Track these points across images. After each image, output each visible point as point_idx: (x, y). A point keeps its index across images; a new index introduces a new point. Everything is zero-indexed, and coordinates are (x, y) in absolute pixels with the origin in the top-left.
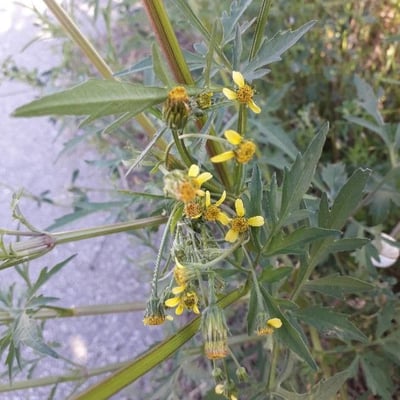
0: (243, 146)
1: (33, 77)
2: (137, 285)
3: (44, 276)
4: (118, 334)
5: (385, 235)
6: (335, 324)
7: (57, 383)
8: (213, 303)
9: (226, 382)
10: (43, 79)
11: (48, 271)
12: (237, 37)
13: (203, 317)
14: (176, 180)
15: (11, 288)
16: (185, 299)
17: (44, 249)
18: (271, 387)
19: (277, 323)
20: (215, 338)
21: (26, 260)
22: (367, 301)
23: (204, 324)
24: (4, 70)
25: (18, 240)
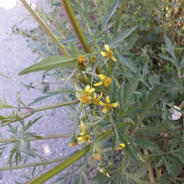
0: (106, 80)
1: (25, 33)
2: (72, 122)
3: (30, 124)
4: (63, 143)
5: (175, 107)
6: (149, 146)
7: (36, 166)
8: (96, 139)
9: (104, 168)
10: (29, 34)
11: (32, 122)
12: (107, 29)
13: (92, 144)
14: (80, 94)
15: (17, 128)
16: (85, 137)
17: (30, 114)
18: (121, 171)
19: (123, 145)
20: (96, 152)
21: (23, 119)
22: (168, 134)
23: (92, 146)
24: (13, 30)
25: (19, 110)
